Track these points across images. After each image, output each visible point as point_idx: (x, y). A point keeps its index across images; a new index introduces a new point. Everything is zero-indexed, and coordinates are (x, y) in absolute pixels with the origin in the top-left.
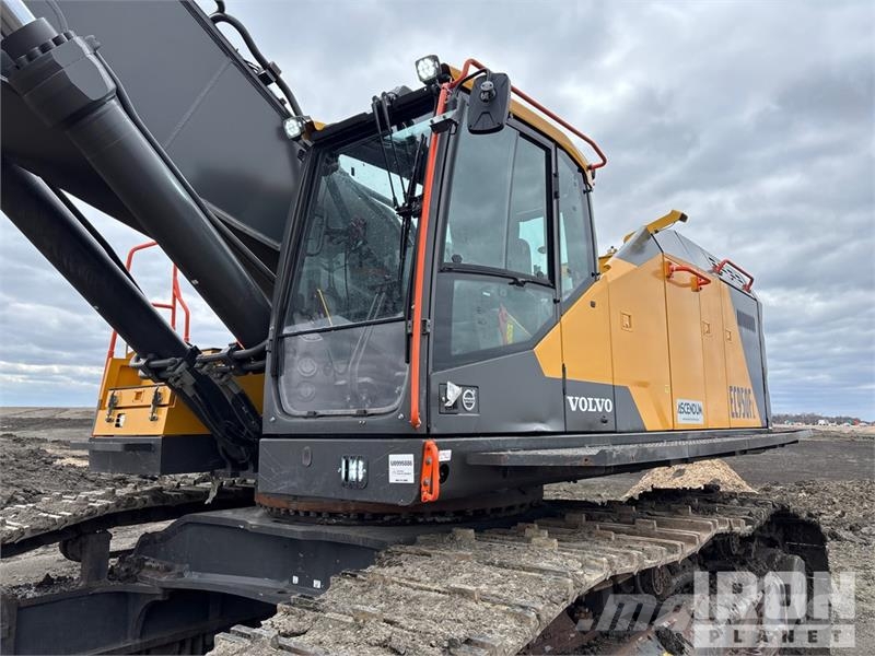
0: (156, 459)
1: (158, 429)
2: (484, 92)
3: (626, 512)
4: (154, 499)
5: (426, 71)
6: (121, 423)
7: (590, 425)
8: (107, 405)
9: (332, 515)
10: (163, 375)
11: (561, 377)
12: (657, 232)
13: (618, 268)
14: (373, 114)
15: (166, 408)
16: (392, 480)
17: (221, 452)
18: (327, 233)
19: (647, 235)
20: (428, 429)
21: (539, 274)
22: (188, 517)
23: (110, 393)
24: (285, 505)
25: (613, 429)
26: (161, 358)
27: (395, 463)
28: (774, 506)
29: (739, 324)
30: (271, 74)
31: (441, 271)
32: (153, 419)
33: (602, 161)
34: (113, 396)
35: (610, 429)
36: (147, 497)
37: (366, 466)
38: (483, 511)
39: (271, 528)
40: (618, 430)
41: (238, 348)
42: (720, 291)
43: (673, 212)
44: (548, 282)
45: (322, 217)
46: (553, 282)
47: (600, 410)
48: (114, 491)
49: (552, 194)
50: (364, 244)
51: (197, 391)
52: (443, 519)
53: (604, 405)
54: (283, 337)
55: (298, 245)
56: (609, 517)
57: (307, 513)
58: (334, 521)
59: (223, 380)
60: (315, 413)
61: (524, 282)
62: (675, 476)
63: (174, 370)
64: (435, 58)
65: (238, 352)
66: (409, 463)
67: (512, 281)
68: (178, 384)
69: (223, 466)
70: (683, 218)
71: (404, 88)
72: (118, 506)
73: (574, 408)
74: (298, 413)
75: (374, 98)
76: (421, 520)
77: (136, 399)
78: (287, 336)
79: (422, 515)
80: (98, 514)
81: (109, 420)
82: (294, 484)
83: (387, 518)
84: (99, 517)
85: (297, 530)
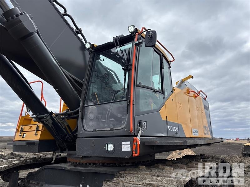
0: (36, 148)
1: (38, 138)
2: (150, 35)
3: (184, 161)
4: (34, 161)
5: (131, 29)
6: (24, 137)
7: (173, 135)
8: (19, 131)
9: (94, 164)
10: (42, 120)
11: (166, 120)
12: (185, 81)
13: (177, 90)
14: (113, 42)
15: (41, 131)
16: (123, 150)
17: (57, 145)
18: (97, 77)
19: (183, 82)
20: (134, 134)
21: (160, 90)
22: (45, 167)
23: (21, 127)
24: (79, 161)
25: (179, 136)
26: (41, 115)
27: (123, 145)
28: (221, 159)
29: (205, 108)
30: (79, 31)
31: (137, 86)
32: (36, 135)
33: (173, 60)
34: (22, 128)
35: (178, 136)
36: (31, 160)
37: (114, 146)
38: (140, 162)
39: (74, 169)
40: (180, 137)
41: (69, 111)
42: (200, 99)
43: (190, 75)
44: (162, 92)
45: (96, 72)
46: (163, 92)
47: (175, 130)
48: (20, 159)
49: (162, 68)
50: (108, 80)
51: (53, 125)
52: (128, 165)
53: (176, 129)
54: (84, 107)
55: (89, 79)
56: (179, 163)
57: (86, 164)
58: (94, 166)
59: (63, 121)
60: (96, 130)
61: (157, 92)
62: (179, 154)
63: (46, 118)
64: (134, 26)
65: (69, 112)
66: (129, 144)
67: (153, 91)
68: (47, 123)
69: (57, 149)
70: (192, 77)
71: (122, 35)
72: (22, 163)
73: (169, 130)
74: (90, 130)
75: (114, 38)
76: (122, 165)
77: (30, 128)
78: (86, 106)
79: (122, 163)
80: (16, 166)
81: (20, 136)
82: (89, 152)
83: (111, 165)
84: (16, 167)
85: (83, 169)
